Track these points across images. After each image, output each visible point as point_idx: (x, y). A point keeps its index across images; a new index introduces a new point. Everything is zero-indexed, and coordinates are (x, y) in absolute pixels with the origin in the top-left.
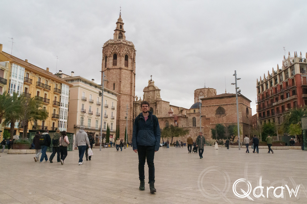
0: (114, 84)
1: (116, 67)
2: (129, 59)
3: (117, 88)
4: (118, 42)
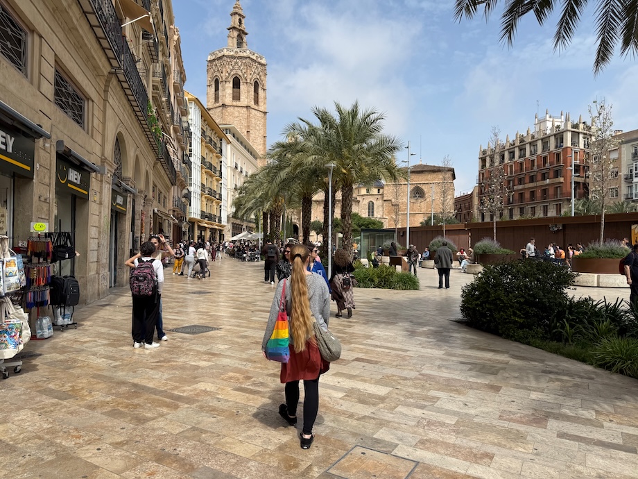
1: (238, 103)
2: (260, 89)
4: (241, 54)
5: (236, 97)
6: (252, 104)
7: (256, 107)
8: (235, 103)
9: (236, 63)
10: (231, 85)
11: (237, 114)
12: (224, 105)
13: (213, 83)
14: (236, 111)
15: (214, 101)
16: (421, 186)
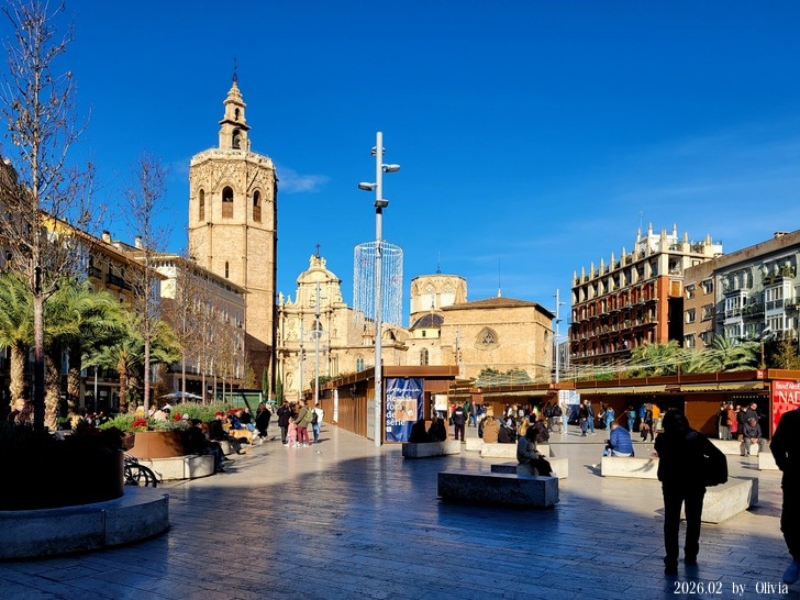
0: (227, 264)
1: (230, 221)
2: (263, 202)
3: (235, 274)
4: (235, 157)
5: (227, 213)
6: (251, 221)
7: (257, 225)
8: (225, 221)
9: (226, 169)
10: (220, 197)
11: (228, 235)
12: (210, 224)
13: (198, 195)
14: (227, 232)
15: (198, 218)
16: (492, 327)
